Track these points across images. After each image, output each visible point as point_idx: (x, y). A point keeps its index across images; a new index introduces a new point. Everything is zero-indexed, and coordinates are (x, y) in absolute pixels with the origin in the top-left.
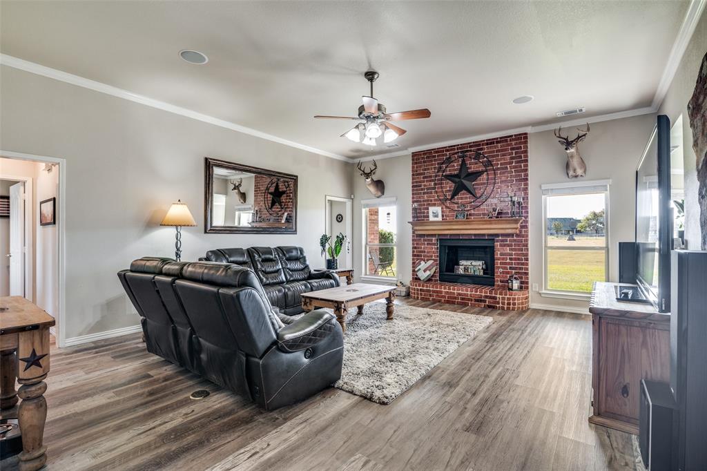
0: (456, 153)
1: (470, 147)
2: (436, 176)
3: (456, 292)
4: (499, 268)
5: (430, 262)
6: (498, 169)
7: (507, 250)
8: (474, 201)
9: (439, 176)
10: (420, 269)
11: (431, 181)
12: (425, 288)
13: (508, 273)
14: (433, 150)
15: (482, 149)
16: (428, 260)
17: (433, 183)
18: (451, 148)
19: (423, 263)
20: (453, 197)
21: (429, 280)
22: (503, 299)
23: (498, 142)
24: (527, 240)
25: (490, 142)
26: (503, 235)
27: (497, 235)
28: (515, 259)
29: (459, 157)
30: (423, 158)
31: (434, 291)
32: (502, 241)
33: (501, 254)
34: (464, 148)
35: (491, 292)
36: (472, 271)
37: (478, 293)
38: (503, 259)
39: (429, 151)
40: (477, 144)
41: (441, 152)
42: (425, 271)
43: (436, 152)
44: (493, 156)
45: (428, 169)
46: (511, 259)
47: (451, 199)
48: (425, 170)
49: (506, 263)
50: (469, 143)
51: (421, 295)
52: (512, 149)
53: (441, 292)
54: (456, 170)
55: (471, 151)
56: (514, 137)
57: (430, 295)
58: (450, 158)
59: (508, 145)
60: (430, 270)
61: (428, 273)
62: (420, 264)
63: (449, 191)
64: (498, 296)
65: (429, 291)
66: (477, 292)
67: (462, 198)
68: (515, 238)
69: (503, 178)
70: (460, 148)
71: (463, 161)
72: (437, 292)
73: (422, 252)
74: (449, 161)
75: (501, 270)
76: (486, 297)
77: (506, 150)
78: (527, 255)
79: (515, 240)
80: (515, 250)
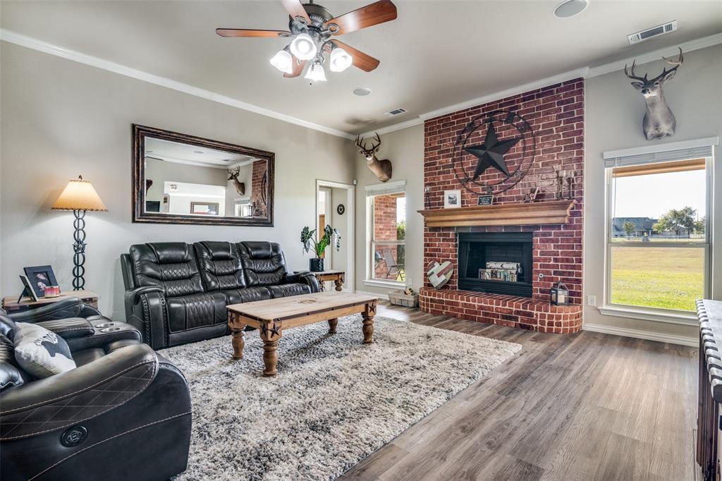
0: (481, 116)
1: (501, 106)
2: (455, 149)
3: (476, 304)
4: (538, 272)
5: (447, 264)
6: (538, 134)
7: (551, 247)
8: (504, 181)
9: (458, 149)
10: (433, 273)
11: (448, 156)
12: (436, 298)
13: (551, 279)
14: (451, 114)
15: (516, 108)
16: (443, 261)
17: (450, 159)
18: (475, 109)
19: (437, 264)
20: (476, 177)
21: (445, 287)
22: (543, 316)
23: (539, 96)
24: (580, 234)
25: (528, 97)
26: (546, 226)
27: (537, 227)
28: (562, 260)
29: (486, 121)
30: (439, 127)
31: (448, 303)
32: (544, 235)
33: (542, 254)
34: (492, 108)
35: (525, 306)
36: (502, 276)
37: (507, 307)
38: (545, 260)
39: (446, 117)
40: (510, 101)
41: (461, 116)
42: (439, 275)
43: (456, 117)
44: (532, 116)
45: (445, 141)
46: (556, 260)
47: (474, 179)
48: (441, 142)
49: (548, 266)
50: (499, 101)
51: (432, 306)
52: (560, 103)
53: (457, 304)
54: (481, 139)
55: (501, 111)
56: (562, 86)
57: (443, 308)
58: (473, 123)
59: (554, 98)
60: (445, 274)
61: (443, 278)
62: (434, 266)
63: (472, 168)
64: (535, 312)
65: (441, 302)
66: (505, 305)
67: (488, 178)
68: (562, 230)
69: (547, 146)
70: (487, 109)
71: (491, 127)
72: (452, 303)
73: (436, 250)
74: (472, 127)
75: (541, 275)
76: (518, 312)
77: (551, 105)
78: (580, 254)
79: (563, 233)
80: (563, 247)
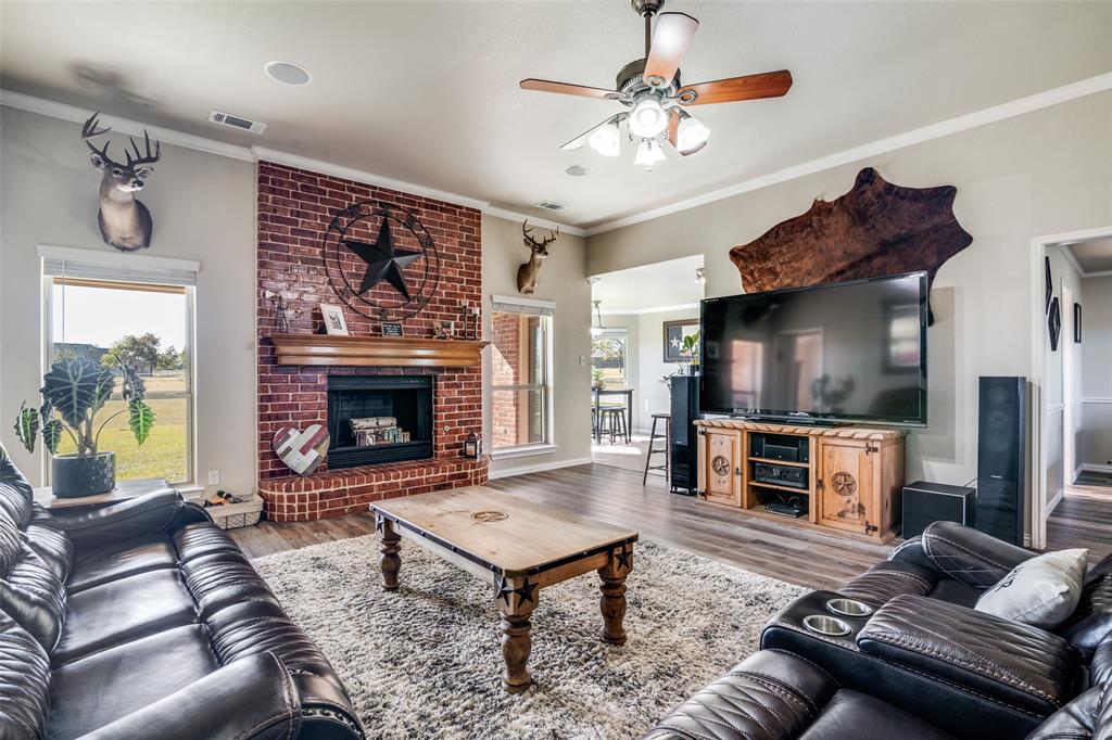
0: (371, 202)
1: (398, 200)
2: (326, 237)
4: (443, 425)
5: (314, 430)
6: (443, 256)
7: (455, 393)
8: (403, 304)
9: (333, 238)
10: (289, 450)
11: (312, 244)
13: (456, 431)
14: (320, 175)
15: (417, 212)
16: (305, 426)
17: (318, 251)
18: (361, 188)
19: (294, 433)
20: (363, 290)
21: (315, 472)
23: (442, 210)
24: (479, 378)
25: (432, 205)
26: (449, 369)
27: (440, 369)
28: (466, 408)
29: (379, 213)
30: (293, 185)
31: (334, 494)
32: (449, 379)
33: (448, 401)
34: (387, 197)
36: (391, 437)
38: (450, 409)
39: (310, 176)
40: (411, 199)
41: (338, 187)
42: (304, 451)
43: (328, 184)
44: (435, 232)
45: (306, 216)
46: (460, 408)
47: (361, 292)
48: (298, 214)
49: (453, 416)
50: (396, 192)
52: (462, 229)
54: (370, 236)
55: (399, 208)
56: (464, 210)
58: (357, 206)
59: (457, 220)
60: (316, 447)
61: (313, 454)
62: (289, 437)
63: (357, 276)
67: (382, 296)
68: (465, 374)
69: (450, 274)
70: (379, 196)
71: (385, 223)
73: (290, 407)
74: (353, 211)
75: (447, 428)
77: (454, 227)
78: (480, 400)
79: (465, 377)
80: (466, 393)
